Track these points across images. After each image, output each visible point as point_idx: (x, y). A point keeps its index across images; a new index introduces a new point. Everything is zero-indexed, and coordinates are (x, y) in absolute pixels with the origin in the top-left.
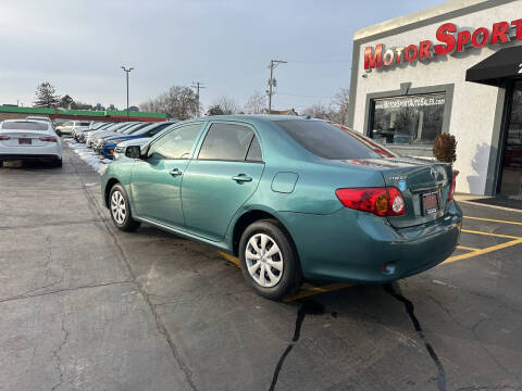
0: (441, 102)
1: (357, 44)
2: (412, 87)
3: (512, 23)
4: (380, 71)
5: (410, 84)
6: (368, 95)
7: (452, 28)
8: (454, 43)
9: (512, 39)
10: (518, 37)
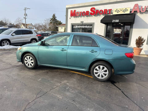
0: (91, 27)
1: (67, 9)
2: (84, 23)
3: (109, 10)
4: (74, 17)
5: (83, 22)
6: (71, 24)
7: (94, 8)
8: (95, 13)
9: (108, 13)
10: (110, 13)
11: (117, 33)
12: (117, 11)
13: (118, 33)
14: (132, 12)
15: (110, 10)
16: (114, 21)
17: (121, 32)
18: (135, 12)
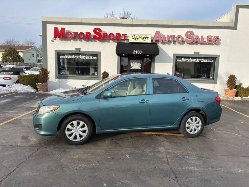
1: (45, 23)
3: (122, 34)
5: (80, 49)
6: (55, 50)
7: (100, 30)
9: (122, 39)
10: (125, 40)
11: (135, 68)
12: (134, 37)
13: (137, 68)
14: (154, 41)
15: (125, 35)
16: (135, 52)
17: (141, 67)
18: (156, 41)
